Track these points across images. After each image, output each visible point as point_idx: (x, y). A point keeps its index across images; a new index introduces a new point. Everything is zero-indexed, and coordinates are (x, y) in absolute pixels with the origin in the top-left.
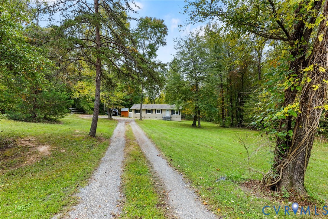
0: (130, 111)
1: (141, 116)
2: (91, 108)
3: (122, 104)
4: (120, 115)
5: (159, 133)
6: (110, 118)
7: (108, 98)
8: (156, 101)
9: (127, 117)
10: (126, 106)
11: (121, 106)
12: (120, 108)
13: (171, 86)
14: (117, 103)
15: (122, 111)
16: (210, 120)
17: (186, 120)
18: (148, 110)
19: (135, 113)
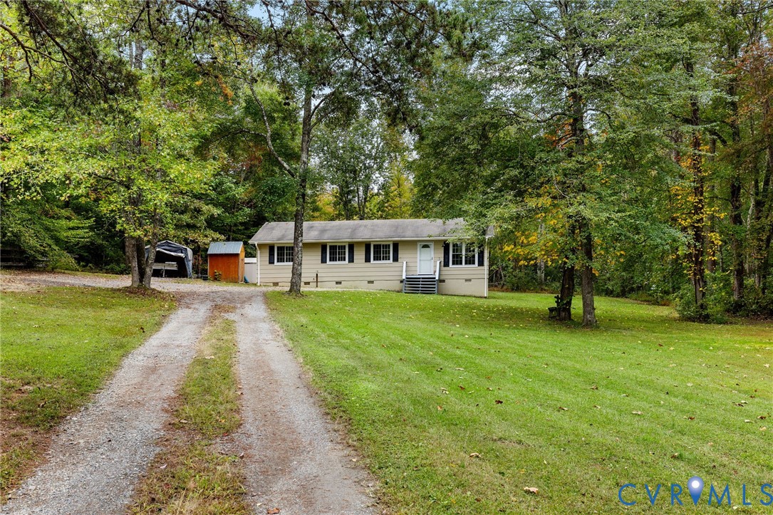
0: (249, 255)
1: (296, 274)
2: (57, 241)
3: (212, 223)
4: (202, 274)
5: (391, 365)
6: (140, 290)
7: (128, 187)
8: (371, 206)
9: (235, 281)
10: (230, 233)
11: (209, 232)
12: (202, 240)
13: (447, 123)
14: (189, 221)
15: (211, 255)
16: (619, 290)
17: (507, 290)
18: (333, 248)
19: (271, 262)
